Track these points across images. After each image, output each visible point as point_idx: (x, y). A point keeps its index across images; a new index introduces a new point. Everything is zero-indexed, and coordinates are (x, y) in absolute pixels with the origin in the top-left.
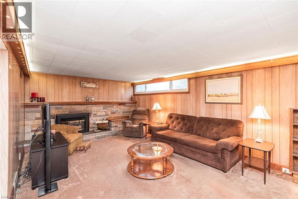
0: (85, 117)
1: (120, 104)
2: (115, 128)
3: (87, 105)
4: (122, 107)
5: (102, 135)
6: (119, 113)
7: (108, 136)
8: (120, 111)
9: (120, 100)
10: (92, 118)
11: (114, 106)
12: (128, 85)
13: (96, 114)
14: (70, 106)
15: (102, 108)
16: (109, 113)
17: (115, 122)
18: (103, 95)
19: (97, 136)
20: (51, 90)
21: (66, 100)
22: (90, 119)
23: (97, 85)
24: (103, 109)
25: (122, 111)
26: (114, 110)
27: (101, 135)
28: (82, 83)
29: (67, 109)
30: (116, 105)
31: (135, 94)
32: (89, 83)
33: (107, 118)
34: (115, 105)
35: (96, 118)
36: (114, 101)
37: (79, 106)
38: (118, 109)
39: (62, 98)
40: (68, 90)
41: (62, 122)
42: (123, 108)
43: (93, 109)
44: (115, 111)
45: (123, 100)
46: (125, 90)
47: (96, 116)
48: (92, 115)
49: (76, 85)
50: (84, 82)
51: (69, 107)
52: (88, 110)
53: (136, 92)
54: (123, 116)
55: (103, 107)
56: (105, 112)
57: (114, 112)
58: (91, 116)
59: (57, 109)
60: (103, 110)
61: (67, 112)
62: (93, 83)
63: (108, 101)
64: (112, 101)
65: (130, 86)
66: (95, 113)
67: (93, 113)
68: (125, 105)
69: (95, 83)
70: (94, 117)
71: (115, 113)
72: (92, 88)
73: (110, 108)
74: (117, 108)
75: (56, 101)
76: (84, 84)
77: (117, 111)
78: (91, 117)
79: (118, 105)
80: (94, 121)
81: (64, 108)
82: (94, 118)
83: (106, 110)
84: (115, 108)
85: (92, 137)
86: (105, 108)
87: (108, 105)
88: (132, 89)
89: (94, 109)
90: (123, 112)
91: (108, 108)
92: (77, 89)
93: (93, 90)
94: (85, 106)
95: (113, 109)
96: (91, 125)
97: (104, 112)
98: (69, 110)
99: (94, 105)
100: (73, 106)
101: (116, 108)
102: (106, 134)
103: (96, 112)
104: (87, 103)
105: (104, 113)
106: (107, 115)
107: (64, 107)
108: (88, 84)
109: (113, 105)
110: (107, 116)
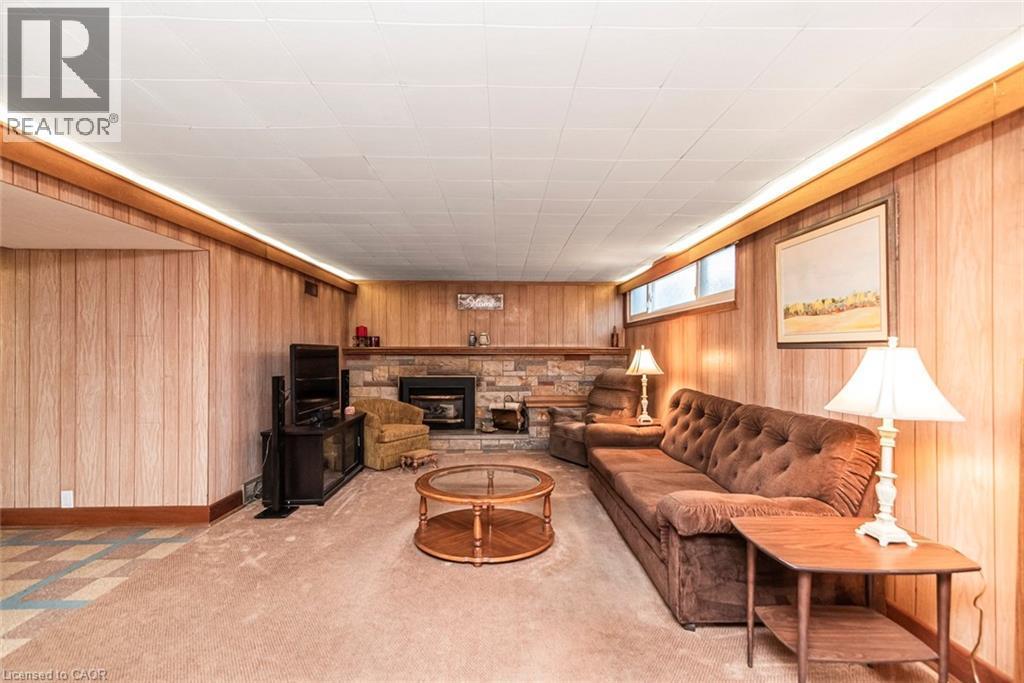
0: (464, 389)
1: (570, 355)
2: (539, 428)
3: (471, 358)
4: (578, 366)
5: (502, 442)
6: (567, 383)
7: (516, 449)
8: (572, 379)
9: (571, 343)
10: (482, 394)
11: (549, 363)
12: (604, 293)
13: (492, 384)
14: (431, 358)
15: (511, 365)
16: (534, 382)
17: (539, 410)
18: (517, 328)
19: (485, 443)
20: (394, 321)
21: (424, 344)
22: (478, 395)
23: (498, 300)
24: (515, 370)
25: (577, 379)
26: (550, 374)
27: (496, 443)
28: (461, 298)
29: (423, 364)
30: (556, 358)
31: (628, 321)
32: (477, 295)
33: (524, 397)
34: (552, 360)
35: (494, 394)
36: (553, 346)
37: (450, 358)
38: (562, 372)
39: (416, 337)
40: (428, 318)
41: (412, 397)
42: (580, 369)
43: (486, 367)
44: (552, 377)
45: (582, 343)
46: (591, 310)
47: (494, 388)
48: (484, 384)
49: (446, 303)
50: (464, 296)
51: (427, 360)
52: (473, 369)
53: (632, 314)
54: (580, 394)
55: (513, 363)
56: (521, 378)
57: (550, 379)
58: (480, 388)
59: (402, 363)
60: (515, 373)
61: (423, 375)
62: (488, 294)
63: (532, 346)
64: (547, 346)
65: (611, 296)
66: (493, 379)
67: (487, 379)
68: (588, 359)
69: (492, 294)
70: (488, 390)
71: (552, 384)
72: (485, 310)
73: (534, 368)
74: (559, 367)
75: (405, 345)
76: (464, 299)
77: (559, 377)
78: (481, 391)
79: (563, 358)
80: (486, 400)
81: (416, 361)
82: (488, 395)
83: (522, 373)
84: (552, 369)
85: (471, 443)
86: (522, 367)
87: (531, 359)
88: (617, 306)
89: (489, 367)
90: (581, 383)
91: (529, 367)
92: (449, 313)
93: (488, 317)
94: (466, 360)
95: (545, 371)
96: (479, 413)
97: (517, 379)
98: (429, 369)
99: (490, 358)
100: (437, 359)
101: (556, 369)
102: (512, 442)
103: (495, 376)
104: (472, 350)
105: (518, 383)
106: (525, 387)
107: (418, 359)
108: (475, 298)
109: (545, 357)
110: (527, 390)
